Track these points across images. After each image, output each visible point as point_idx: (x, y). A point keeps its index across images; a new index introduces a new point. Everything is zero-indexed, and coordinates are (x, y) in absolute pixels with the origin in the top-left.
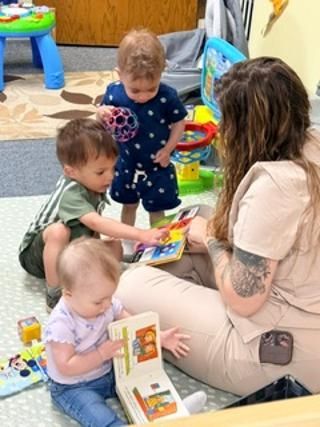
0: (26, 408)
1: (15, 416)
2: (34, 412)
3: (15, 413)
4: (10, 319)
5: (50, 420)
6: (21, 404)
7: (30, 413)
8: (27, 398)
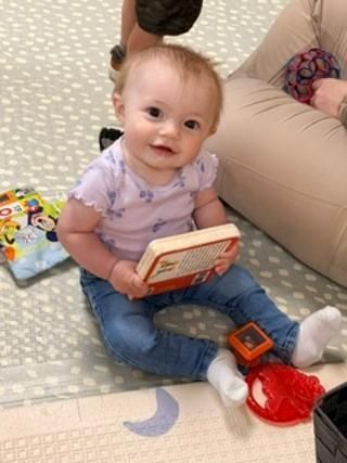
0: (48, 309)
1: (31, 322)
2: (61, 317)
3: (31, 317)
4: (28, 157)
5: (86, 332)
6: (41, 303)
7: (54, 318)
8: (51, 292)
